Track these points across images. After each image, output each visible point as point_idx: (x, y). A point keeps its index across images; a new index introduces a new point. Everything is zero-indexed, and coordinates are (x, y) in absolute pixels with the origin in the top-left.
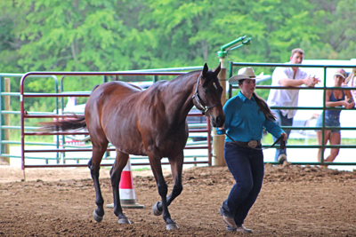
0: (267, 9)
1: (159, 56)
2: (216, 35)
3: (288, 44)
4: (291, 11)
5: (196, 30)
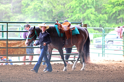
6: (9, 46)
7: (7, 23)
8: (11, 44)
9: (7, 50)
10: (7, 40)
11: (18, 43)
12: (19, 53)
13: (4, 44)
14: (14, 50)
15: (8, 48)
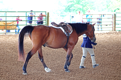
0: (83, 3)
1: (65, 11)
2: (74, 8)
3: (86, 9)
4: (87, 4)
5: (71, 7)
6: (7, 24)
7: (6, 12)
8: (8, 23)
9: (6, 27)
10: (6, 21)
11: (12, 23)
12: (12, 28)
13: (4, 23)
14: (10, 26)
15: (6, 25)
